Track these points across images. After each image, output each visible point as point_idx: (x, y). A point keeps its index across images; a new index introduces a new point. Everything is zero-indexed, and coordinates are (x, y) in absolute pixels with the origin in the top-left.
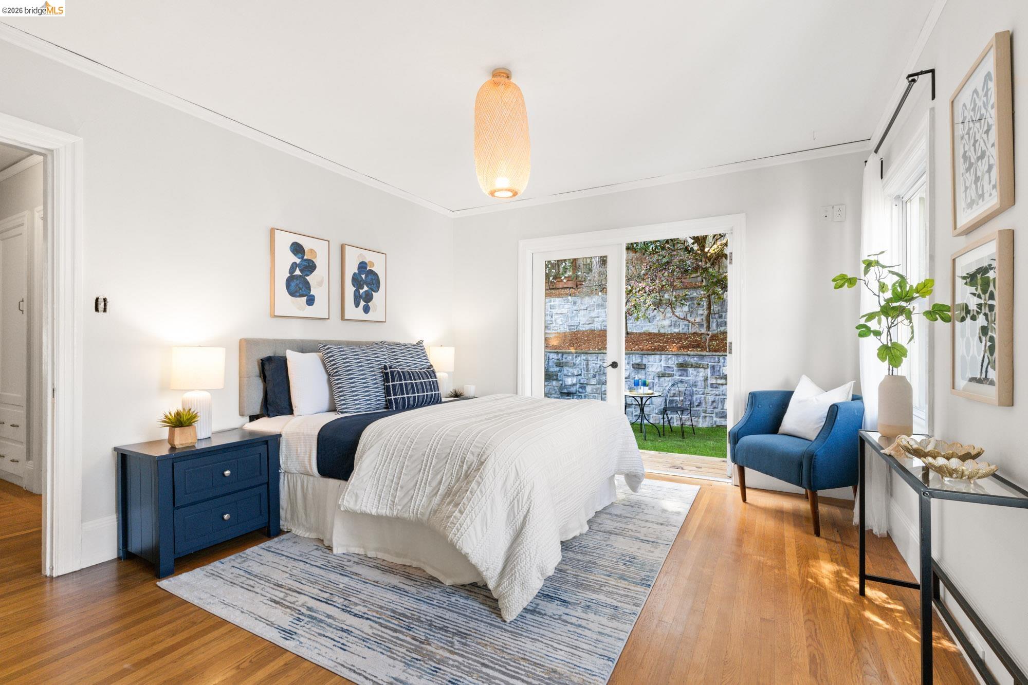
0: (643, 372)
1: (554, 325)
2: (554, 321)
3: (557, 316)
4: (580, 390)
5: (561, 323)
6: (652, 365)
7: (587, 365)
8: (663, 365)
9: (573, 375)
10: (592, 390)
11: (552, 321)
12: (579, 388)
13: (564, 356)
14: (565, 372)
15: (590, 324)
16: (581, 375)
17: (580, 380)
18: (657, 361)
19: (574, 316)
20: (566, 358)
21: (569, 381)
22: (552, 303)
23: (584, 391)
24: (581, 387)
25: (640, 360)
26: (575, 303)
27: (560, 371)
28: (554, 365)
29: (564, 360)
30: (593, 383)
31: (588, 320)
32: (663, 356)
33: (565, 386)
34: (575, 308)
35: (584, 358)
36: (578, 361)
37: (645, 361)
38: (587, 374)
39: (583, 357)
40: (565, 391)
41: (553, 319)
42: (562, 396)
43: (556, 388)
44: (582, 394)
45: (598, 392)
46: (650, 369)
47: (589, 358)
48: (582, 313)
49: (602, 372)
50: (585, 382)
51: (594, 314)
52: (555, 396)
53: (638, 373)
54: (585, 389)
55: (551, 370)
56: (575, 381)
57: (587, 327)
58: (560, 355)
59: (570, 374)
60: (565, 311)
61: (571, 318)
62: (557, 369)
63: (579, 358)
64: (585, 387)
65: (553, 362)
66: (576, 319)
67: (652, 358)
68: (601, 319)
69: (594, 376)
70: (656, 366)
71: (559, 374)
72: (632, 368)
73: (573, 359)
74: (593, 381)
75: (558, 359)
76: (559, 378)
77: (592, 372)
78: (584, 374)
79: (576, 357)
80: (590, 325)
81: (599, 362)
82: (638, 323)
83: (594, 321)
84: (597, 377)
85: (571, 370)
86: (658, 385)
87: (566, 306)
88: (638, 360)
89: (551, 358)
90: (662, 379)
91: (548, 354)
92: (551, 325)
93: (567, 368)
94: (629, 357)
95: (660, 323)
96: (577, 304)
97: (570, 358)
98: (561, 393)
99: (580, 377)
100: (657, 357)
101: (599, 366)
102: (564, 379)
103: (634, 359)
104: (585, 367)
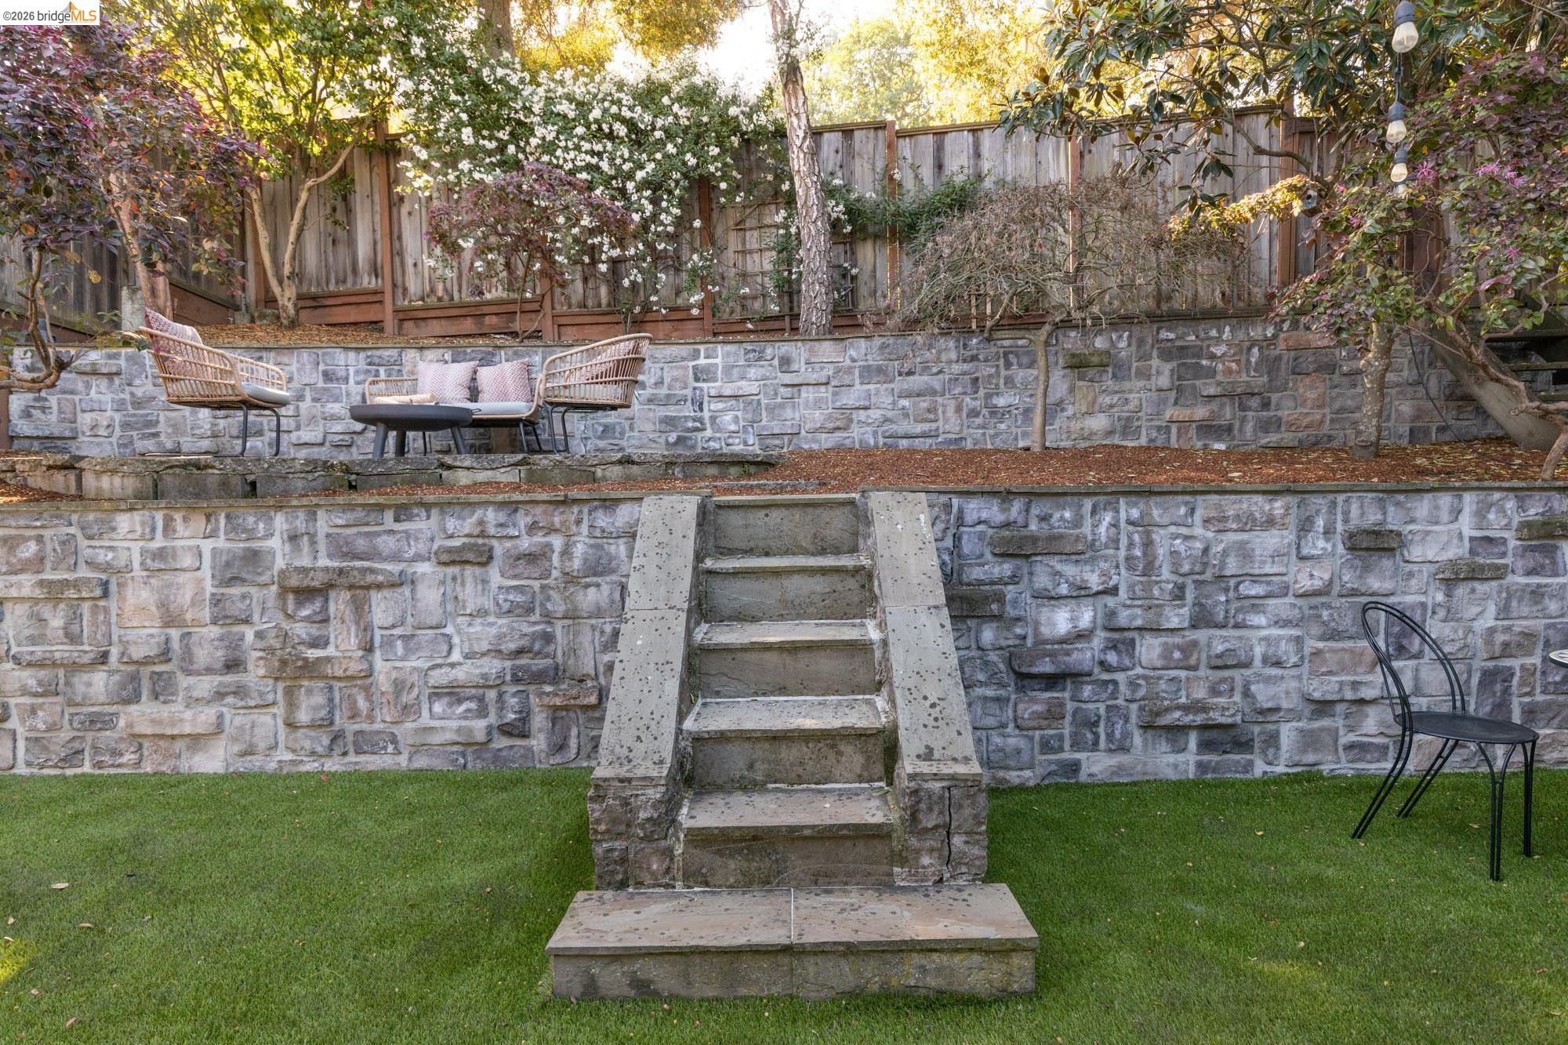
0: (1386, 563)
1: (708, 433)
2: (707, 421)
3: (721, 406)
4: (1112, 658)
5: (733, 427)
6: (1428, 533)
7: (1148, 544)
8: (1468, 532)
9: (1081, 593)
10: (1166, 653)
11: (701, 420)
12: (1104, 650)
13: (1035, 511)
14: (1042, 580)
15: (838, 428)
16: (1113, 591)
17: (1112, 614)
18: (1445, 516)
19: (782, 406)
20: (1044, 519)
21: (1060, 621)
22: (702, 361)
23: (1127, 662)
24: (1113, 646)
25: (1379, 517)
26: (785, 362)
27: (1014, 579)
28: (989, 556)
29: (1033, 527)
30: (1174, 622)
31: (829, 417)
32: (1468, 498)
33: (1040, 641)
34: (788, 378)
35: (1135, 513)
36: (1102, 530)
37: (1394, 519)
38: (1148, 587)
39: (1128, 511)
40: (1046, 667)
41: (706, 414)
42: (1020, 689)
43: (993, 657)
44: (1120, 677)
45: (1193, 661)
46: (1416, 552)
47: (1156, 513)
48: (807, 394)
49: (1208, 575)
50: (1139, 622)
51: (849, 399)
52: (990, 692)
53: (1367, 569)
54: (1132, 656)
55: (976, 573)
56: (1086, 618)
57: (827, 441)
58: (1017, 507)
59: (1064, 589)
60: (748, 387)
61: (771, 409)
62: (1007, 568)
63: (1108, 518)
64: (1132, 642)
65: (981, 536)
66: (788, 413)
67: (1422, 506)
68: (875, 414)
69: (1179, 594)
70: (1445, 538)
71: (1010, 591)
72: (1340, 549)
73: (1078, 522)
74: (1175, 617)
75: (1007, 525)
76: (1011, 612)
77: (1166, 574)
78: (1131, 587)
79: (1094, 512)
80: (838, 434)
81: (1198, 531)
82: (1003, 426)
83: (851, 420)
84: (1190, 595)
85: (1069, 570)
86: (1442, 613)
87: (752, 373)
88: (1373, 517)
89: (970, 517)
90: (1461, 591)
91: (955, 501)
92: (699, 435)
93: (1055, 563)
94: (1334, 504)
95: (1075, 426)
96: (795, 367)
97: (1067, 515)
98: (1021, 676)
99: (1111, 601)
100: (1446, 500)
101: (1199, 545)
102: (1031, 613)
103: (1355, 511)
104: (1138, 553)
